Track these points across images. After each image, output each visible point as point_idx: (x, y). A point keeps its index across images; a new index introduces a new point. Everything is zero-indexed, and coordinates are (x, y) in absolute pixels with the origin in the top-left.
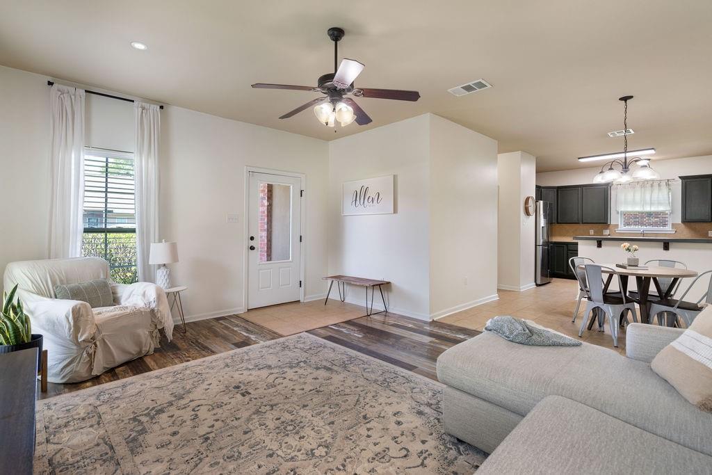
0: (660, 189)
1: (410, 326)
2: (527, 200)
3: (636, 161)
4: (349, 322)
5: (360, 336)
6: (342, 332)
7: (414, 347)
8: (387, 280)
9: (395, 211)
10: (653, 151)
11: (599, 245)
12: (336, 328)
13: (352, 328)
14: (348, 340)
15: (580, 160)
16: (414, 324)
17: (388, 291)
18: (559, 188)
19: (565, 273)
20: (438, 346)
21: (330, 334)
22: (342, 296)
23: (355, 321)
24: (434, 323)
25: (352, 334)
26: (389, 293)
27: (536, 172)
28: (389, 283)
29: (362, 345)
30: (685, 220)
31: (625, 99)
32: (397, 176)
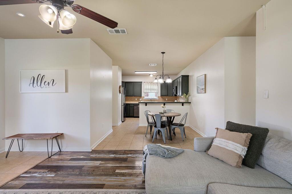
0: (155, 85)
1: (82, 157)
2: (120, 86)
3: (150, 75)
4: (37, 167)
5: (53, 175)
6: (35, 177)
7: (94, 170)
8: (60, 132)
9: (67, 91)
10: (156, 72)
11: (146, 105)
12: (29, 175)
13: (42, 171)
14: (45, 182)
15: (135, 72)
16: (83, 155)
17: (61, 139)
18: (126, 82)
19: (129, 115)
20: (106, 165)
21: (26, 182)
22: (21, 148)
23: (41, 164)
24: (93, 152)
25: (45, 175)
26: (63, 140)
27: (122, 75)
28: (62, 134)
29: (59, 182)
30: (162, 96)
31: (163, 53)
32: (67, 70)
